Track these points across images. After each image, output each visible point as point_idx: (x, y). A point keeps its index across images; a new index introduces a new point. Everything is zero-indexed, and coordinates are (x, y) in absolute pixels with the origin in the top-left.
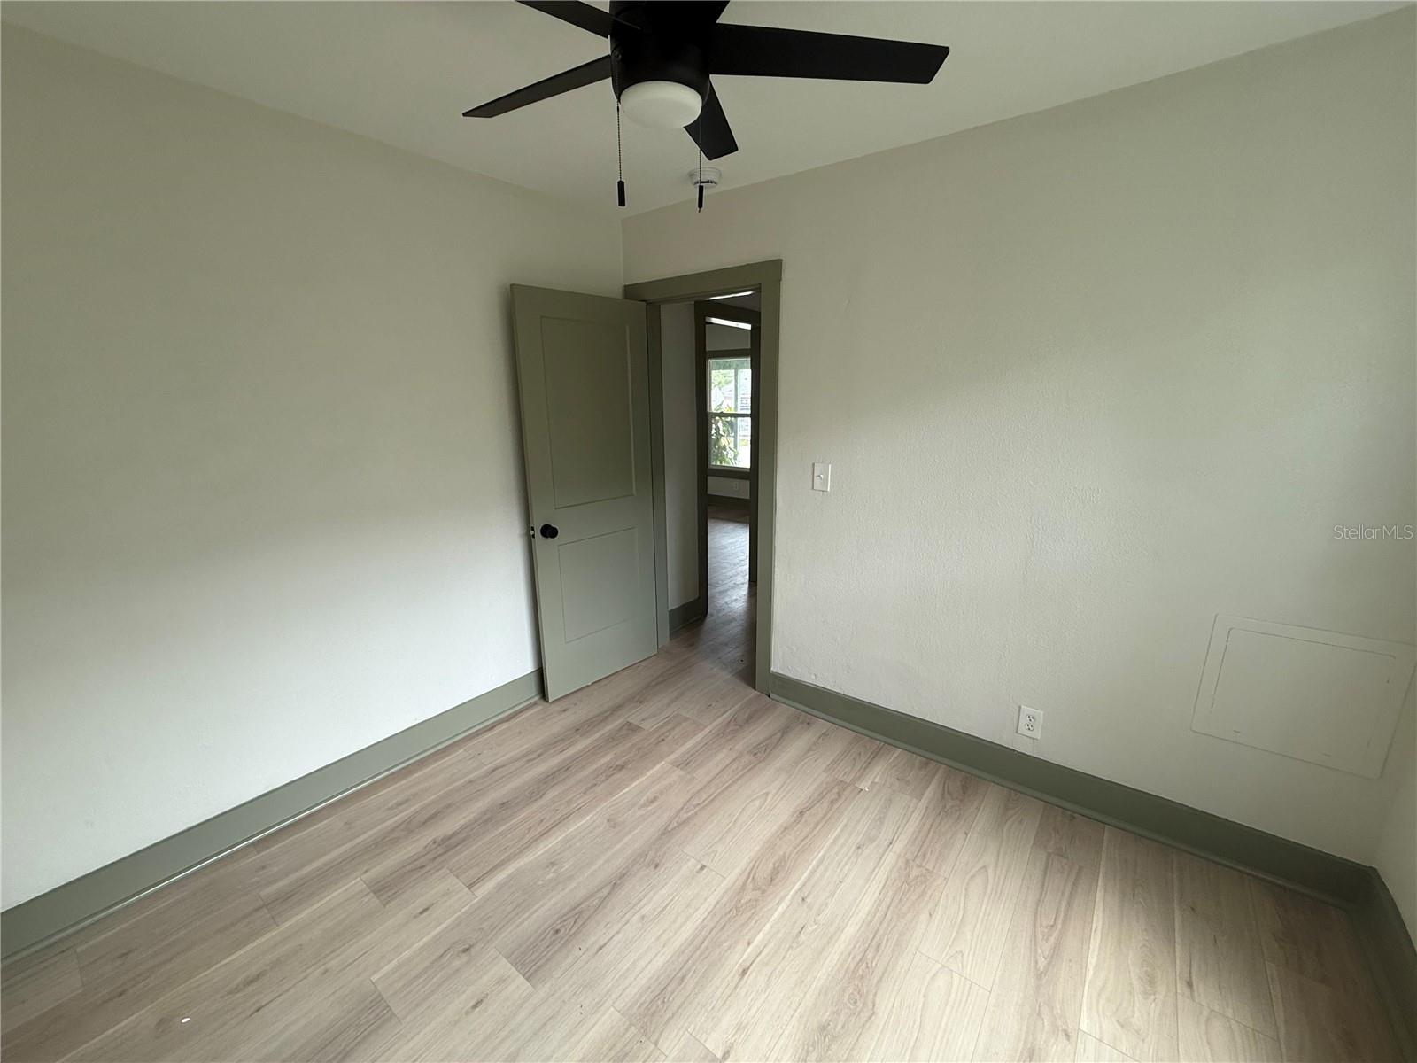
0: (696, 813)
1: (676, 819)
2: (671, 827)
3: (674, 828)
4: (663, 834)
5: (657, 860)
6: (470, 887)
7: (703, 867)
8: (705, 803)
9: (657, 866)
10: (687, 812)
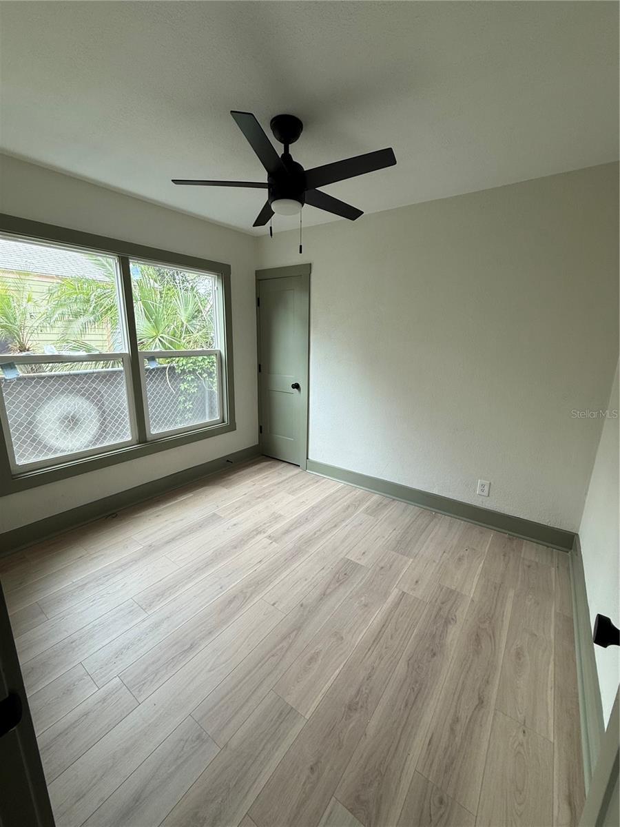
0: (276, 646)
1: (290, 641)
2: (294, 633)
3: (292, 632)
4: (300, 628)
5: (302, 609)
6: (404, 593)
7: (273, 605)
8: (267, 657)
9: (302, 605)
10: (282, 648)
